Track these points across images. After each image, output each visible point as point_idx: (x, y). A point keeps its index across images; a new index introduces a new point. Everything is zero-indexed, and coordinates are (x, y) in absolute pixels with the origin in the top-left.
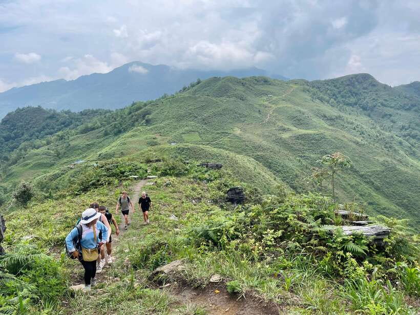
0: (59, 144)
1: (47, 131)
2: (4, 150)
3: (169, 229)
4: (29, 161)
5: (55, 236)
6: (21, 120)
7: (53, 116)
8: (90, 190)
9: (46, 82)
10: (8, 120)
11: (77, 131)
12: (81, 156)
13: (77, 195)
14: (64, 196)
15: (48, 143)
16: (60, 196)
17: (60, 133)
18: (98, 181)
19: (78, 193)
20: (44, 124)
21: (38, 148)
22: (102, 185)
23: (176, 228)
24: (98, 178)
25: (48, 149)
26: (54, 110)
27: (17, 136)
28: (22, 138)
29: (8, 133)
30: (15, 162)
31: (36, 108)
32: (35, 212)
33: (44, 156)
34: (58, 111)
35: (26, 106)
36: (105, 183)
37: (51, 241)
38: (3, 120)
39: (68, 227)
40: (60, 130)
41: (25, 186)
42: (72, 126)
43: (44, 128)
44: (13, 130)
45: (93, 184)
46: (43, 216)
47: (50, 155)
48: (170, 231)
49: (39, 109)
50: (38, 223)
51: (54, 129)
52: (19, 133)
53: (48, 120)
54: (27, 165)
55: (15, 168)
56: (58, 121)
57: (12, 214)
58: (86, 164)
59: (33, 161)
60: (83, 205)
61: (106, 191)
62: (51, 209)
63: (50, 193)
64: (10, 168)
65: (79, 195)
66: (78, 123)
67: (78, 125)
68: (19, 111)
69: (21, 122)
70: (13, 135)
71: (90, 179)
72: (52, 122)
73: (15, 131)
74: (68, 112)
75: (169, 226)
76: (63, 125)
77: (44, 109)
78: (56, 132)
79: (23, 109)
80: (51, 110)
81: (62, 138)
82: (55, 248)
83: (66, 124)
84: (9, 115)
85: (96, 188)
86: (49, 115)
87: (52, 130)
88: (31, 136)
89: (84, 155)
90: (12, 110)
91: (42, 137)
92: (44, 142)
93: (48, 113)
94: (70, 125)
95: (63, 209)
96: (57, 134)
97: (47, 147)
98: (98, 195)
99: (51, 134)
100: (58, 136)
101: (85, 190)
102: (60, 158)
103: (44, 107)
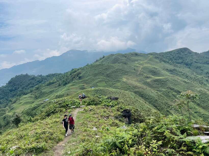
0: (36, 92)
1: (30, 86)
2: (9, 97)
3: (93, 136)
4: (21, 101)
5: (29, 146)
6: (18, 81)
7: (33, 78)
8: (51, 115)
9: (30, 62)
10: (11, 82)
11: (45, 85)
12: (47, 97)
13: (44, 118)
14: (37, 120)
15: (31, 91)
16: (36, 119)
17: (37, 86)
18: (55, 110)
19: (45, 117)
20: (29, 82)
21: (26, 95)
22: (57, 112)
23: (97, 135)
24: (55, 109)
25: (31, 95)
26: (34, 75)
27: (16, 89)
28: (19, 90)
29: (12, 88)
30: (15, 102)
31: (25, 75)
32: (22, 130)
33: (29, 98)
34: (36, 76)
35: (20, 74)
36: (59, 111)
37: (27, 149)
38: (9, 81)
39: (37, 139)
40: (37, 85)
41: (17, 116)
42: (43, 82)
43: (29, 84)
44: (14, 86)
45: (52, 112)
46: (24, 133)
47: (32, 98)
48: (93, 137)
49: (27, 75)
50: (21, 137)
51: (34, 84)
52: (17, 87)
53: (31, 80)
54: (21, 103)
55: (14, 105)
56: (36, 80)
57: (10, 131)
58: (50, 101)
59: (24, 101)
60: (47, 125)
61: (59, 116)
62: (29, 128)
63: (30, 118)
64: (12, 105)
65: (45, 118)
66: (45, 81)
67: (46, 82)
68: (17, 77)
69: (18, 82)
70: (14, 89)
71: (51, 110)
72: (33, 81)
73: (15, 87)
74: (41, 76)
75: (92, 134)
76: (38, 82)
77: (29, 75)
78: (35, 86)
79: (19, 76)
80: (32, 75)
81: (37, 89)
82: (29, 153)
83: (40, 82)
84: (12, 79)
85: (54, 114)
86: (31, 78)
87: (33, 85)
88: (23, 88)
89: (49, 96)
90: (14, 76)
91: (28, 89)
92: (29, 91)
93: (31, 77)
94: (41, 82)
95: (36, 127)
96: (35, 87)
97: (30, 94)
98: (55, 118)
99: (32, 87)
100: (36, 87)
101: (48, 115)
102: (37, 99)
103: (29, 74)
